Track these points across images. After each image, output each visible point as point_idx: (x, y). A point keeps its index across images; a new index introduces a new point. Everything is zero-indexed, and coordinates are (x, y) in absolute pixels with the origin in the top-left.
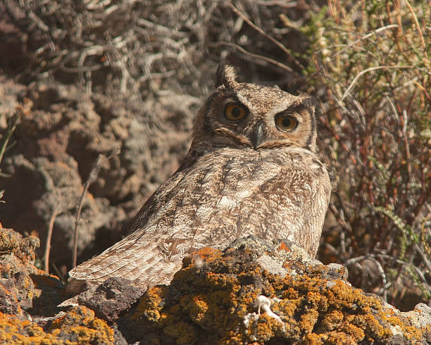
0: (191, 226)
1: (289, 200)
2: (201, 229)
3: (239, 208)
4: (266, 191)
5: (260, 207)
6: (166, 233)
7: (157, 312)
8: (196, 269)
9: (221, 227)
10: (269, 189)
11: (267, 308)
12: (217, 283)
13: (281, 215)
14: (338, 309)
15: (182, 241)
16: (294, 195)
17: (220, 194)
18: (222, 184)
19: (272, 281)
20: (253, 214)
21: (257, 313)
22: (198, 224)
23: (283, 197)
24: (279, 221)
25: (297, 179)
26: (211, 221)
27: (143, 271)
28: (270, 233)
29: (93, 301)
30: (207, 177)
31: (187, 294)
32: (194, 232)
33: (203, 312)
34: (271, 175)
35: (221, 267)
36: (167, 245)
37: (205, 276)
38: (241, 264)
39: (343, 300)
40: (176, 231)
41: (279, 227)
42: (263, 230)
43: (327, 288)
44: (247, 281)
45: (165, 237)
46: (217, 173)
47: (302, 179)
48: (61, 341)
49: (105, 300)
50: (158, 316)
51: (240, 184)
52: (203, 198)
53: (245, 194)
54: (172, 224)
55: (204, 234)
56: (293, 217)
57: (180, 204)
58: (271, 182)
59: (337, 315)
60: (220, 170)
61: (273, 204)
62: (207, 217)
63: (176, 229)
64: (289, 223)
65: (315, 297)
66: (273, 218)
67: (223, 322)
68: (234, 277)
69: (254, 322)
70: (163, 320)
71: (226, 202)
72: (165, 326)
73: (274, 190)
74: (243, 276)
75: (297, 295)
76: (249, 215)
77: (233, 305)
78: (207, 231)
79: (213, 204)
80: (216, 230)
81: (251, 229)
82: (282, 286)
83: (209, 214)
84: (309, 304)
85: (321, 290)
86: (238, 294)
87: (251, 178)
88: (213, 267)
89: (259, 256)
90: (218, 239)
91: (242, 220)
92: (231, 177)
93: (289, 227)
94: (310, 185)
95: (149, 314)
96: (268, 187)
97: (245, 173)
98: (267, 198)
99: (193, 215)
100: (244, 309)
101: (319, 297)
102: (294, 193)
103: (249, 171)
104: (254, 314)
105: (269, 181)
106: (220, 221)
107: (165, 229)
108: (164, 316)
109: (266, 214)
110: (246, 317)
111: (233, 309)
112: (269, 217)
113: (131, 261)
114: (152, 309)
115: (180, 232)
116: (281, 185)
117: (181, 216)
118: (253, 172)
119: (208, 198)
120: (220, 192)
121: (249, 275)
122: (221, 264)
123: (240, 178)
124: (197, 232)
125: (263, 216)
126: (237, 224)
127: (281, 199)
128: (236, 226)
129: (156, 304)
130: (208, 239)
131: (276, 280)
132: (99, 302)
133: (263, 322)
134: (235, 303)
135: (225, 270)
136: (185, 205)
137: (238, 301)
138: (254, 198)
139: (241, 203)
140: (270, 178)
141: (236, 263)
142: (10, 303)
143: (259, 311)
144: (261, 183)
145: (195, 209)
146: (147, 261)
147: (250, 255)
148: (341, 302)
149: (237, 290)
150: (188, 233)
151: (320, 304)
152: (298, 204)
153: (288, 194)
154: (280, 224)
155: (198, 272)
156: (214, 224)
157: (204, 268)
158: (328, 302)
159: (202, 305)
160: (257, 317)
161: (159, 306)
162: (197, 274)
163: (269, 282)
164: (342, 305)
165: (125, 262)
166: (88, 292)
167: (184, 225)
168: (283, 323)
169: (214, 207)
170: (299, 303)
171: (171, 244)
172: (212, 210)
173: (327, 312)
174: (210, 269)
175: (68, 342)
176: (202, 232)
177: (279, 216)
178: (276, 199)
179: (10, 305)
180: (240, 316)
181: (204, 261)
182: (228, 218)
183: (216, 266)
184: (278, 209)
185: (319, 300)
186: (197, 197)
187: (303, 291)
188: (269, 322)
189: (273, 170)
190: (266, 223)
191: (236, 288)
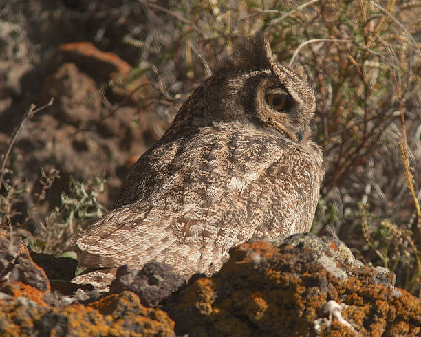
0: (202, 206)
1: (292, 186)
2: (212, 210)
3: (248, 191)
4: (271, 175)
5: (267, 192)
6: (177, 211)
7: (209, 306)
8: (253, 263)
9: (232, 210)
10: (275, 173)
11: (338, 314)
12: (279, 282)
13: (287, 202)
14: (405, 321)
15: (194, 222)
16: (296, 181)
17: (229, 174)
18: (230, 163)
19: (335, 285)
20: (262, 199)
21: (328, 319)
22: (209, 204)
23: (287, 182)
24: (284, 208)
25: (297, 165)
26: (222, 202)
27: (159, 251)
28: (277, 221)
29: (136, 287)
30: (213, 153)
31: (241, 289)
32: (206, 213)
33: (261, 311)
34: (276, 158)
35: (282, 264)
36: (180, 226)
37: (263, 273)
38: (303, 263)
39: (411, 311)
40: (187, 210)
41: (285, 214)
42: (271, 216)
43: (393, 297)
44: (312, 282)
45: (177, 215)
46: (223, 150)
47: (302, 165)
48: (128, 332)
49: (147, 286)
50: (210, 310)
51: (248, 165)
52: (212, 176)
53: (253, 176)
54: (182, 202)
55: (215, 216)
56: (295, 205)
57: (188, 180)
58: (276, 166)
59: (404, 327)
60: (225, 147)
61: (279, 189)
62: (217, 198)
63: (188, 208)
64: (292, 210)
65: (384, 306)
66: (279, 204)
67: (284, 323)
68: (297, 277)
69: (326, 329)
70: (216, 314)
71: (235, 183)
72: (216, 321)
73: (278, 174)
74: (307, 277)
75: (362, 301)
76: (258, 200)
77: (300, 308)
78: (218, 213)
79: (223, 184)
80: (228, 213)
81: (259, 215)
82: (344, 291)
83: (220, 195)
84: (377, 314)
85: (388, 299)
86: (304, 295)
87: (258, 160)
88: (272, 264)
89: (319, 256)
90: (230, 223)
91: (251, 205)
92: (238, 156)
93: (293, 216)
94: (309, 172)
95: (202, 307)
96: (273, 171)
97: (252, 153)
98: (273, 182)
99: (204, 195)
100: (313, 314)
101: (387, 307)
102: (296, 179)
103: (256, 152)
104: (325, 319)
105: (274, 164)
106: (231, 204)
107: (176, 206)
108: (217, 311)
109: (273, 200)
110: (316, 322)
111: (301, 312)
112: (275, 203)
113: (145, 239)
114: (204, 302)
115: (192, 212)
116: (284, 170)
117: (190, 194)
118: (260, 153)
119: (217, 177)
120: (230, 172)
121: (315, 277)
122: (281, 261)
123: (247, 159)
124: (209, 213)
125: (271, 202)
126: (247, 208)
127: (286, 185)
128: (246, 210)
129: (209, 297)
130: (220, 222)
131: (340, 283)
132: (141, 288)
133: (336, 330)
134: (302, 305)
135: (286, 268)
136: (193, 182)
137: (305, 304)
138: (261, 181)
139: (250, 186)
140: (275, 161)
141: (297, 262)
142: (40, 279)
143: (330, 317)
144: (267, 166)
145: (205, 187)
146: (162, 241)
147: (310, 254)
148: (408, 313)
149: (302, 292)
150: (199, 214)
151: (389, 314)
152: (300, 191)
153: (291, 180)
154: (285, 212)
155: (256, 267)
156: (225, 206)
157: (262, 263)
158: (396, 312)
159: (262, 303)
160: (328, 323)
161: (211, 299)
162: (254, 270)
163: (334, 285)
164: (409, 316)
165: (138, 240)
166: (129, 276)
167: (195, 205)
168: (356, 333)
169: (224, 188)
170: (368, 312)
171: (183, 224)
172: (223, 191)
173: (394, 323)
174: (269, 265)
175: (134, 334)
176: (214, 214)
177: (285, 202)
178: (281, 184)
179: (40, 281)
180: (309, 320)
181: (262, 256)
182: (238, 201)
183: (275, 263)
184: (284, 195)
185: (387, 309)
186: (206, 174)
187: (369, 298)
188: (343, 330)
189: (277, 153)
190: (273, 210)
191: (301, 290)
